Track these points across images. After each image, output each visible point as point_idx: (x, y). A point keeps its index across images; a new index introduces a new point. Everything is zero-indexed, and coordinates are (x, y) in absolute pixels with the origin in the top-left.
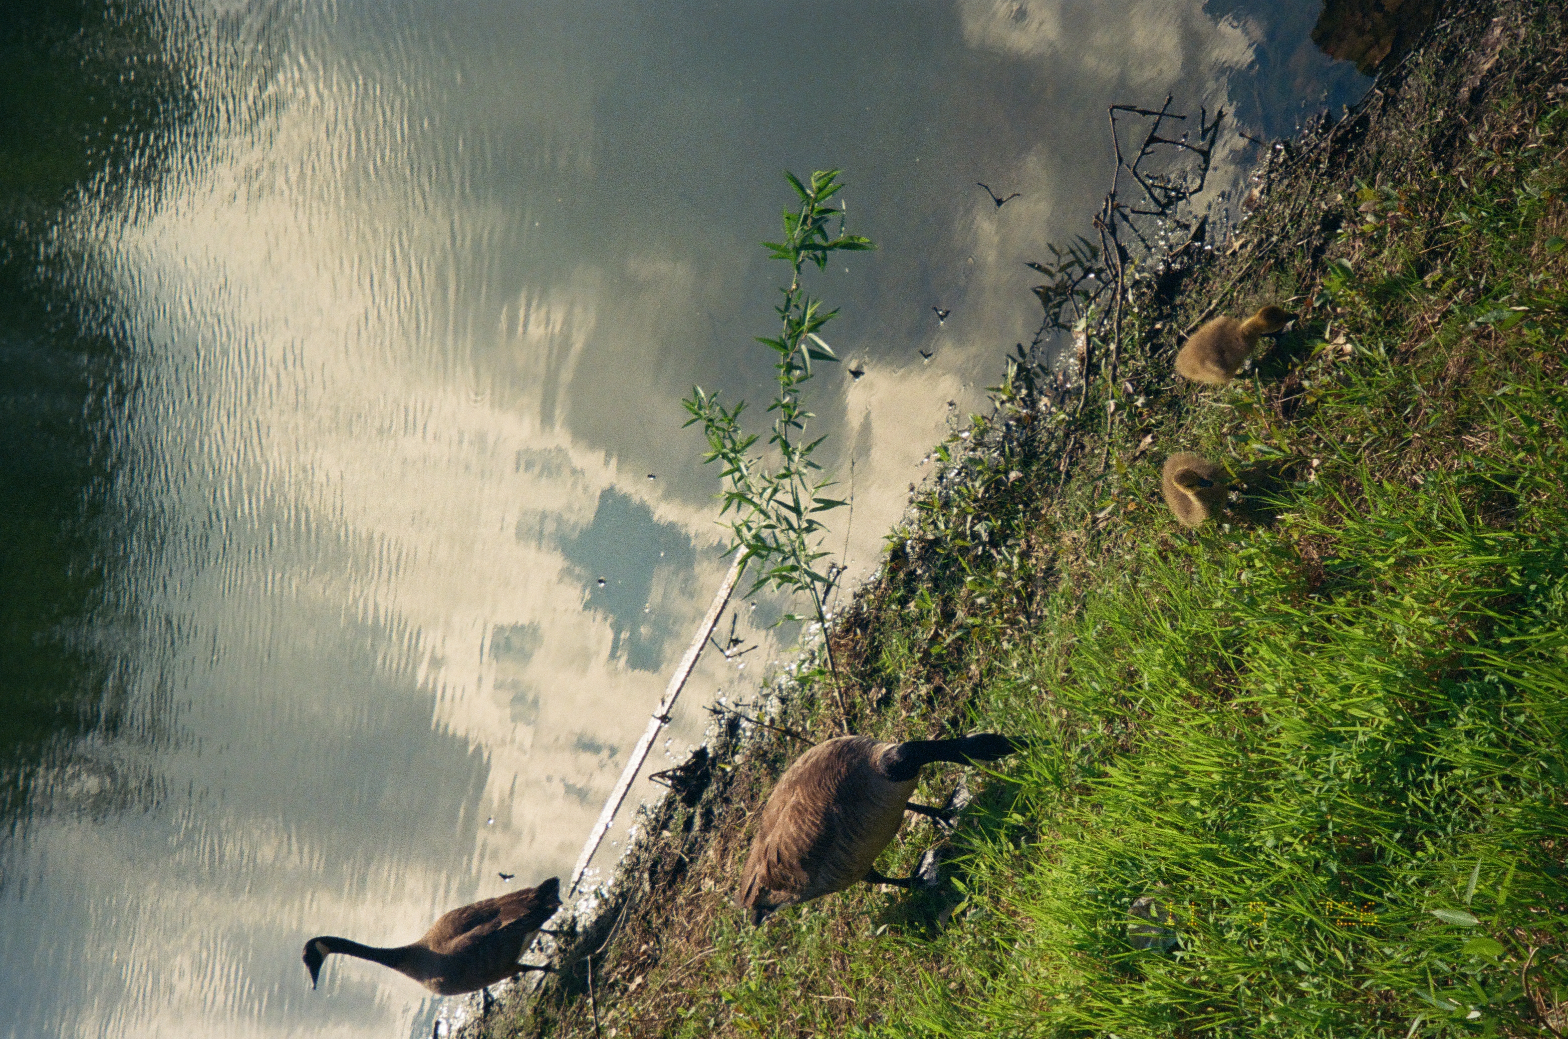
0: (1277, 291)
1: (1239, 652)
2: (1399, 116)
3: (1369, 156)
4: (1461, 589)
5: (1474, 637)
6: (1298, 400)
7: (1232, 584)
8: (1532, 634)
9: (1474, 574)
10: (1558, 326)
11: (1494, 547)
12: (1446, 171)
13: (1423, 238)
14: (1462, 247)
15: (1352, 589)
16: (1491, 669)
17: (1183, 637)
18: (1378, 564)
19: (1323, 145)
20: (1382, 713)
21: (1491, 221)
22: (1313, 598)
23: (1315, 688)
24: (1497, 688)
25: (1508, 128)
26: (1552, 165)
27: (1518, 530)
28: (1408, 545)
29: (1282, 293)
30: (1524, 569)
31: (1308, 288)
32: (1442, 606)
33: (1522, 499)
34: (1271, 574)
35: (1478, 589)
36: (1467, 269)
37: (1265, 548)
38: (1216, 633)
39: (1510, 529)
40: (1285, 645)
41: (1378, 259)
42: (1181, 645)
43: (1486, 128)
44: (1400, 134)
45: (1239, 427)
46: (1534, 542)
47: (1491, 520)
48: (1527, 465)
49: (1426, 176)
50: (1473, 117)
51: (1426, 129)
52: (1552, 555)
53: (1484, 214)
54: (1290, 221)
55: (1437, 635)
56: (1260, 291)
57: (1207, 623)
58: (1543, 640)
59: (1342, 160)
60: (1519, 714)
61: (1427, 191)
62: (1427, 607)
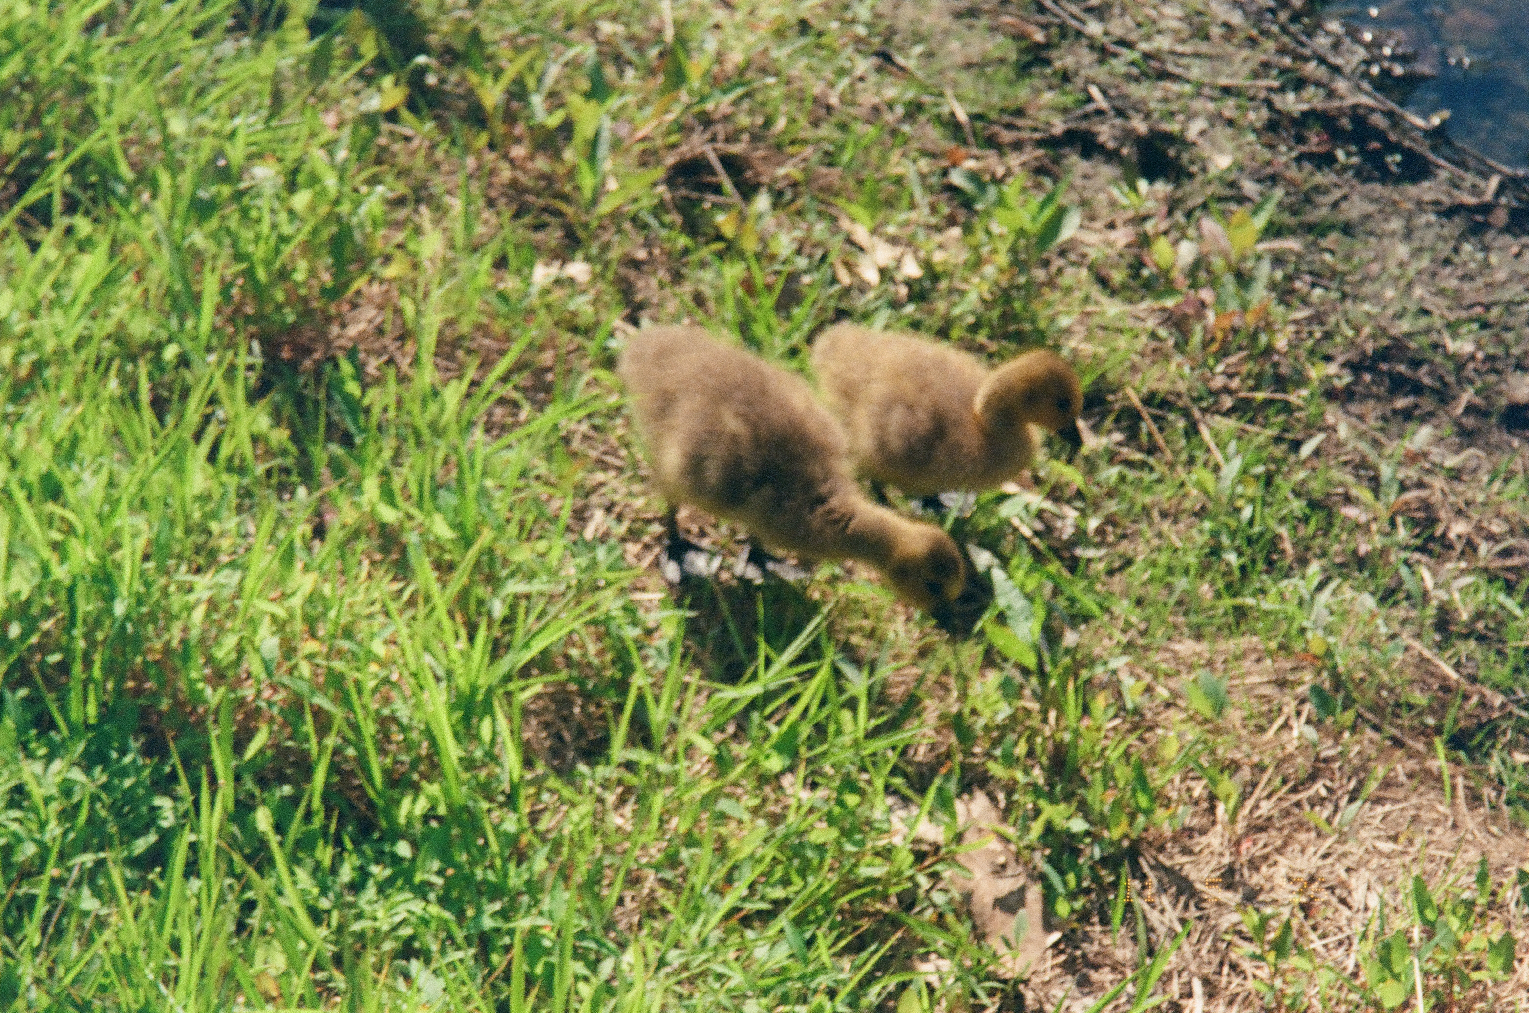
0: (969, 66)
1: (71, 206)
2: (1445, 249)
3: (1335, 205)
4: (360, 692)
5: (251, 750)
6: (717, 189)
7: (236, 153)
8: (292, 873)
9: (403, 712)
10: (1021, 750)
11: (476, 737)
12: (1331, 394)
13: (1164, 386)
14: (1159, 481)
15: (295, 438)
16: (187, 805)
17: (71, 59)
18: (371, 486)
19: (1341, 85)
20: (13, 587)
21: (1233, 534)
22: (250, 351)
23: (33, 411)
24: (144, 831)
25: (1459, 512)
26: (1393, 637)
27: (530, 783)
28: (432, 545)
29: (966, 78)
30: (439, 819)
31: (991, 143)
32: (310, 657)
33: (602, 771)
34: (284, 239)
35: (369, 729)
36: (1112, 506)
37: (345, 208)
38: (105, 136)
39: (528, 763)
40: (118, 312)
41: (1095, 291)
42: (49, 58)
43: (1452, 461)
44: (1402, 265)
45: (620, 61)
46: (510, 825)
47: (536, 713)
48: (683, 763)
49: (1312, 352)
50: (1470, 422)
51: (1424, 322)
52: (491, 876)
53: (1247, 513)
54: (1147, 56)
55: (238, 661)
56: (959, 26)
57: (123, 110)
58: (282, 902)
59: (1314, 141)
60: (97, 893)
61: (1276, 365)
62: (299, 625)
